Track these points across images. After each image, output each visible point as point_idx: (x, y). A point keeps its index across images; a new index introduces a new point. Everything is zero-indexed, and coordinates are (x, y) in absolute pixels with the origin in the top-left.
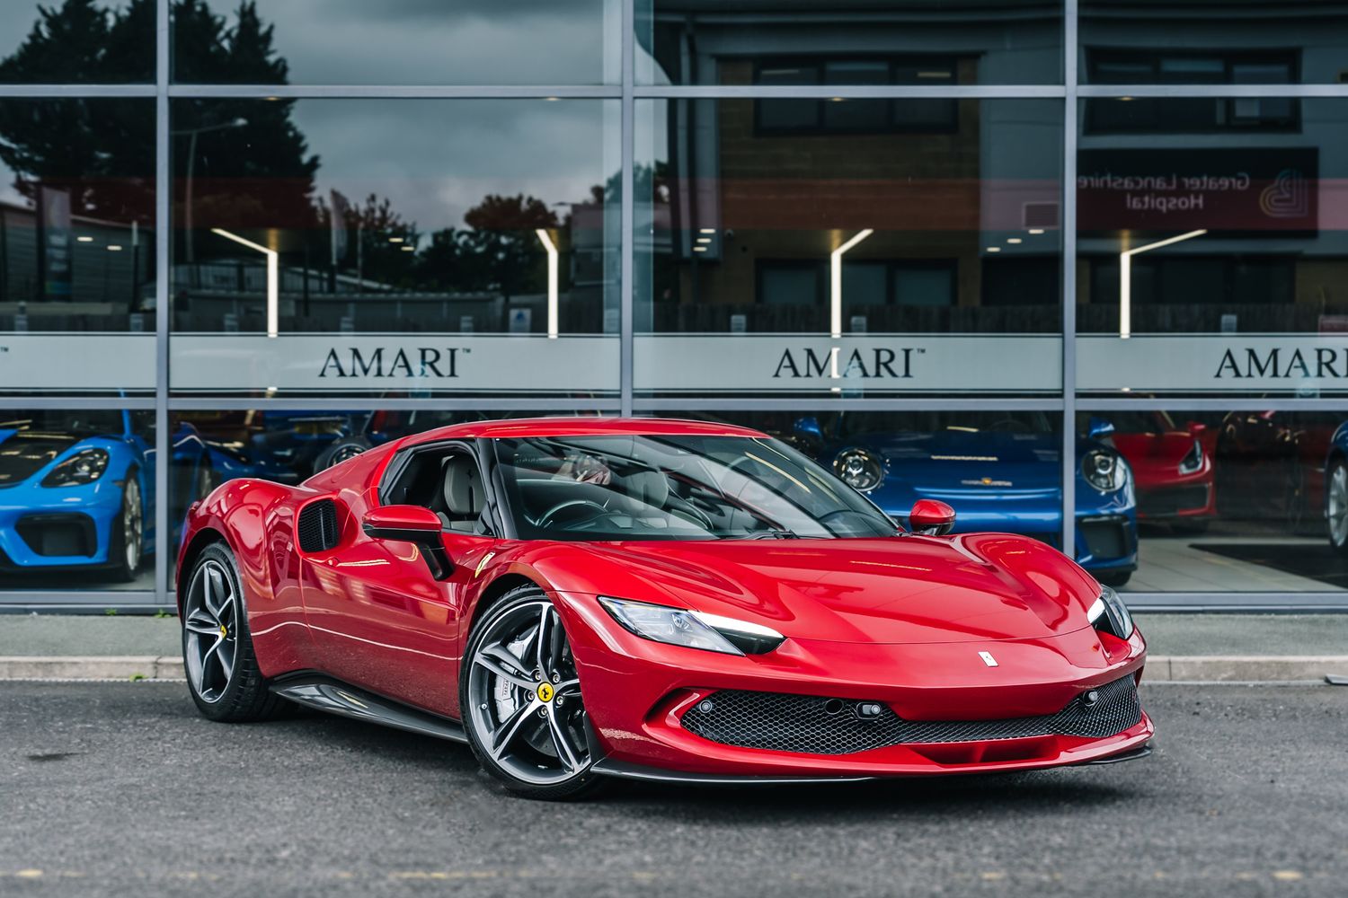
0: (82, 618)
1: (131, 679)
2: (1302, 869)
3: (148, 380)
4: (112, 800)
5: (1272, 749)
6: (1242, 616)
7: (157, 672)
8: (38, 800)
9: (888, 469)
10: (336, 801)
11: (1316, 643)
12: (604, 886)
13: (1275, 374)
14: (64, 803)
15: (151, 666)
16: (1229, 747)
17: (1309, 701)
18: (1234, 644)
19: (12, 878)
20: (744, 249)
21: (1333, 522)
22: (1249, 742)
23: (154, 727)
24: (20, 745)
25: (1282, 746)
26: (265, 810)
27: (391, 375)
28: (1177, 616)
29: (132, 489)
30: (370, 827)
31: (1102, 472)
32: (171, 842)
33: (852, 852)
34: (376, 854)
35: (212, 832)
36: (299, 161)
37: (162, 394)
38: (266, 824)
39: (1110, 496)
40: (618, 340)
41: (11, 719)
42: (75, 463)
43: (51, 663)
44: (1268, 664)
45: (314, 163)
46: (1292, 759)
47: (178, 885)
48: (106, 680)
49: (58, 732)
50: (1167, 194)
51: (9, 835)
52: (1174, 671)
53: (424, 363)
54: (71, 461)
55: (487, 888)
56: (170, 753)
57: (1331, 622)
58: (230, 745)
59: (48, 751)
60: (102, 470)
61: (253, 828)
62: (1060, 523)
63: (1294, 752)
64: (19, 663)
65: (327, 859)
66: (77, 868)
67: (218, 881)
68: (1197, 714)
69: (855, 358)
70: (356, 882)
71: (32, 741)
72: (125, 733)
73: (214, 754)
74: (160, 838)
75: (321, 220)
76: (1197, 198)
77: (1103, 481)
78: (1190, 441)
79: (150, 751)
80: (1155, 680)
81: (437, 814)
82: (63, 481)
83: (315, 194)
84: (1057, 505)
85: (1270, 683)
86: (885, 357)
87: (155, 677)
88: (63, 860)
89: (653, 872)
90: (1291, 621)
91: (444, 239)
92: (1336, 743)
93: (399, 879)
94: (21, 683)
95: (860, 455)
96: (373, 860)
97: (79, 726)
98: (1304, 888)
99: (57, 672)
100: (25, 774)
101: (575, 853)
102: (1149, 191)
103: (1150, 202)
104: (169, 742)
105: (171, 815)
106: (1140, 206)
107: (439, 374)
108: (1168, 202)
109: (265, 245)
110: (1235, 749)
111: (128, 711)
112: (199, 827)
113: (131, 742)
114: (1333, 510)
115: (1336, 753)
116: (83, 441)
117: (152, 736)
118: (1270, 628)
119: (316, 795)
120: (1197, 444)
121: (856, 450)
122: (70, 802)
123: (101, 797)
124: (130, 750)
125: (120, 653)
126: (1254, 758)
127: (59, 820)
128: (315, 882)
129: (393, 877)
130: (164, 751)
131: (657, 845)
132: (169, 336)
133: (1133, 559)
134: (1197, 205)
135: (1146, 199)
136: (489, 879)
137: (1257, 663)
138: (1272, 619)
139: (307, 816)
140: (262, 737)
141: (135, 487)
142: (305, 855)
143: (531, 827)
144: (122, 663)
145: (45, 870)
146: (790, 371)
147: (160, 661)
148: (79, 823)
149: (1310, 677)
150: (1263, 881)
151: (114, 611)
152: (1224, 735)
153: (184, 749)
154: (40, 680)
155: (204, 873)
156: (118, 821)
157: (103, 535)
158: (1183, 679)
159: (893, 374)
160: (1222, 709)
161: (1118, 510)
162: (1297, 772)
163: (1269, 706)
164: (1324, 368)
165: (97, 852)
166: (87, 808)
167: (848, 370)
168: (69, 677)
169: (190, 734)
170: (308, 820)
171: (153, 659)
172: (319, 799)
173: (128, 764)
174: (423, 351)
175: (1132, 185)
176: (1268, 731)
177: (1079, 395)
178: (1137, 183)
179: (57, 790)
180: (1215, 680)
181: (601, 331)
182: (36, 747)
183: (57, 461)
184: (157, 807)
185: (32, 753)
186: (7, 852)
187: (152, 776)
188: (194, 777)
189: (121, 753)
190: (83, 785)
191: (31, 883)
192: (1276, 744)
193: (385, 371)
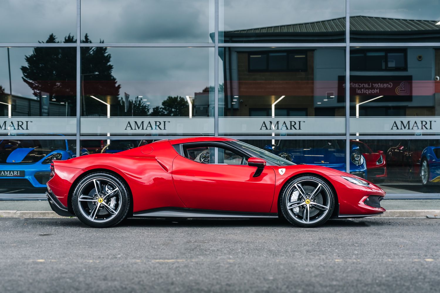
3: (74, 131)
4: (65, 244)
8: (42, 244)
9: (293, 158)
10: (134, 244)
11: (423, 207)
12: (219, 263)
13: (409, 128)
14: (51, 245)
16: (402, 232)
17: (423, 222)
18: (398, 207)
19: (35, 261)
20: (246, 105)
21: (423, 177)
22: (408, 231)
24: (36, 232)
26: (112, 246)
30: (145, 250)
31: (357, 159)
32: (84, 253)
33: (293, 255)
34: (147, 256)
35: (96, 251)
36: (115, 86)
37: (78, 135)
38: (113, 249)
39: (359, 166)
40: (214, 118)
41: (33, 226)
42: (52, 157)
43: (45, 213)
44: (409, 212)
45: (119, 87)
47: (86, 263)
48: (61, 218)
49: (48, 229)
50: (368, 89)
51: (34, 252)
53: (156, 126)
55: (183, 264)
56: (82, 234)
57: (426, 201)
58: (100, 232)
59: (45, 233)
61: (109, 250)
63: (422, 233)
64: (36, 213)
65: (133, 257)
66: (55, 259)
67: (99, 262)
68: (390, 225)
69: (284, 124)
70: (142, 263)
71: (40, 231)
72: (68, 229)
73: (96, 234)
74: (81, 252)
75: (122, 104)
76: (377, 90)
77: (357, 162)
78: (378, 156)
79: (76, 233)
81: (165, 247)
82: (48, 162)
83: (120, 96)
85: (410, 218)
86: (293, 124)
88: (51, 257)
89: (233, 260)
90: (415, 202)
92: (434, 231)
93: (155, 262)
94: (36, 218)
95: (285, 154)
96: (147, 257)
97: (54, 228)
98: (435, 263)
99: (47, 216)
100: (38, 238)
101: (209, 256)
102: (363, 88)
105: (83, 247)
106: (361, 92)
107: (160, 129)
108: (369, 91)
109: (106, 102)
112: (92, 250)
113: (70, 231)
114: (423, 174)
115: (434, 233)
116: (54, 151)
117: (76, 230)
118: (408, 203)
119: (128, 243)
120: (381, 157)
121: (284, 153)
122: (52, 244)
123: (62, 243)
124: (69, 233)
126: (410, 235)
127: (49, 248)
128: (129, 262)
129: (153, 261)
130: (80, 233)
131: (234, 254)
132: (80, 118)
134: (377, 92)
135: (363, 90)
136: (183, 261)
137: (406, 212)
139: (125, 247)
140: (109, 230)
142: (125, 256)
143: (194, 250)
145: (45, 260)
146: (265, 128)
148: (55, 249)
149: (422, 216)
150: (422, 261)
152: (400, 229)
153: (86, 233)
154: (42, 218)
155: (94, 260)
156: (67, 248)
158: (384, 217)
159: (295, 129)
160: (397, 224)
161: (362, 170)
162: (424, 238)
163: (411, 223)
164: (423, 126)
165: (62, 256)
166: (57, 246)
167: (282, 128)
170: (126, 248)
172: (128, 244)
173: (69, 236)
174: (156, 122)
176: (413, 229)
177: (351, 135)
178: (360, 86)
179: (48, 242)
180: (393, 217)
181: (208, 116)
182: (41, 232)
183: (46, 157)
184: (79, 245)
185: (40, 234)
186: (33, 255)
187: (77, 239)
188: (90, 239)
189: (67, 234)
190: (56, 241)
191: (41, 263)
192: (416, 231)
193: (145, 128)
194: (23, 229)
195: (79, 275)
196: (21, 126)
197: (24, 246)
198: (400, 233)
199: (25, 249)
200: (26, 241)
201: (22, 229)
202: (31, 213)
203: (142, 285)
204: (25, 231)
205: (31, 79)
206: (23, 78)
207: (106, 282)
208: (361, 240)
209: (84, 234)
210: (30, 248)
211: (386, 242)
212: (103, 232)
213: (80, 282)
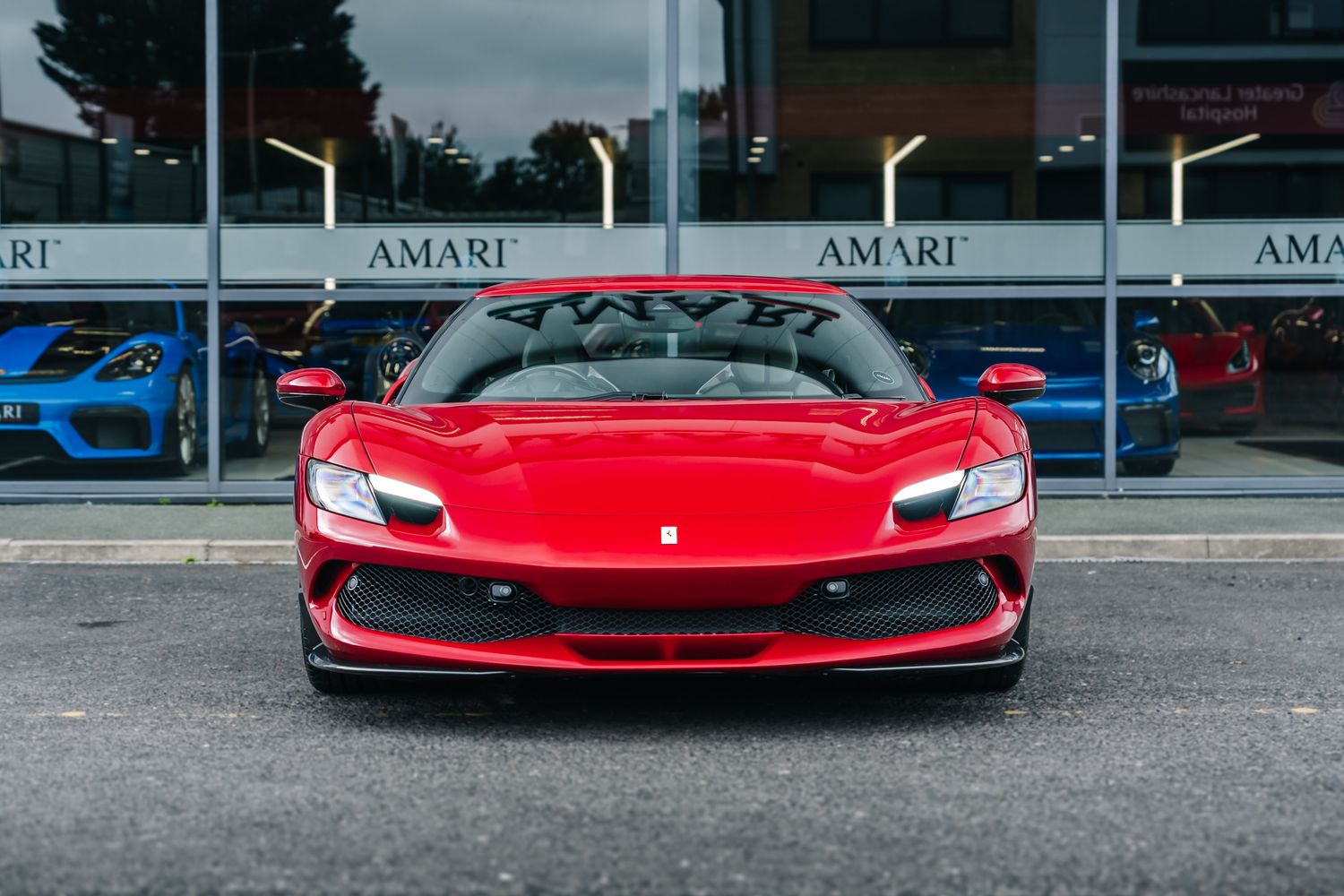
0: (136, 507)
1: (183, 562)
2: (1320, 706)
3: (200, 272)
4: (158, 656)
5: (1303, 613)
6: (1282, 500)
7: (208, 555)
8: (86, 657)
13: (1315, 260)
14: (111, 659)
15: (203, 549)
16: (1260, 612)
18: (1272, 524)
19: (56, 717)
20: (800, 164)
22: (1281, 608)
23: (203, 600)
24: (71, 613)
25: (1313, 611)
27: (439, 266)
28: (1217, 501)
29: (186, 384)
31: (1145, 361)
32: (213, 690)
35: (253, 681)
36: (359, 88)
37: (213, 285)
39: (1153, 384)
40: (664, 229)
41: (62, 593)
42: (128, 358)
43: (104, 547)
44: (1305, 542)
45: (375, 92)
46: (1322, 621)
48: (158, 562)
49: (109, 604)
50: (1221, 105)
51: (56, 684)
52: (1212, 549)
53: (472, 253)
54: (125, 356)
56: (217, 621)
58: (277, 614)
59: (97, 619)
60: (155, 365)
62: (1102, 411)
63: (1324, 616)
64: (73, 546)
66: (120, 709)
67: (257, 719)
68: (1232, 585)
69: (899, 247)
71: (82, 611)
72: (174, 604)
74: (204, 686)
75: (383, 150)
76: (1251, 108)
77: (1146, 371)
78: (1238, 341)
79: (198, 618)
80: (1193, 557)
82: (118, 375)
83: (377, 123)
84: (1098, 393)
85: (1307, 560)
86: (928, 245)
87: (207, 560)
88: (106, 703)
90: (1331, 505)
91: (506, 169)
94: (74, 565)
95: (904, 346)
97: (129, 599)
98: (1319, 720)
99: (110, 555)
100: (75, 637)
102: (1204, 102)
103: (1205, 114)
104: (217, 612)
105: (214, 668)
106: (1194, 117)
107: (487, 265)
108: (1223, 113)
109: (320, 156)
110: (1265, 613)
111: (178, 587)
112: (241, 677)
113: (180, 611)
116: (137, 337)
117: (201, 607)
120: (1245, 344)
122: (117, 658)
123: (147, 654)
124: (178, 618)
125: (172, 537)
126: (1284, 621)
127: (105, 672)
130: (211, 619)
132: (219, 228)
133: (1176, 448)
134: (1251, 117)
135: (1201, 110)
137: (1295, 542)
138: (1312, 503)
141: (189, 383)
144: (174, 546)
145: (87, 711)
146: (834, 260)
147: (212, 544)
148: (124, 674)
150: (1279, 715)
151: (168, 501)
152: (1257, 602)
153: (231, 617)
154: (93, 563)
155: (243, 713)
156: (163, 673)
157: (156, 431)
158: (1221, 557)
159: (936, 262)
160: (1256, 582)
161: (1162, 398)
162: (1325, 631)
163: (1303, 579)
165: (141, 698)
166: (132, 663)
167: (891, 259)
168: (121, 560)
169: (238, 605)
171: (205, 542)
173: (175, 629)
174: (471, 242)
175: (1187, 97)
176: (1301, 599)
177: (1120, 282)
178: (1191, 95)
179: (104, 650)
180: (1252, 557)
181: (647, 221)
182: (86, 616)
183: (111, 356)
184: (202, 661)
185: (82, 620)
186: (52, 697)
187: (198, 640)
188: (240, 639)
189: (170, 620)
190: (130, 646)
191: (74, 721)
192: (1307, 609)
193: (434, 261)
194: (27, 605)
195: (189, 762)
196: (22, 256)
197: (25, 663)
198: (1253, 615)
199: (27, 674)
200: (34, 646)
201: (24, 604)
202: (58, 546)
203: (378, 796)
204: (32, 612)
205: (69, 65)
206: (41, 62)
207: (267, 784)
208: (1117, 639)
209: (224, 620)
210: (44, 670)
211: (1192, 649)
212: (287, 614)
213: (186, 787)
